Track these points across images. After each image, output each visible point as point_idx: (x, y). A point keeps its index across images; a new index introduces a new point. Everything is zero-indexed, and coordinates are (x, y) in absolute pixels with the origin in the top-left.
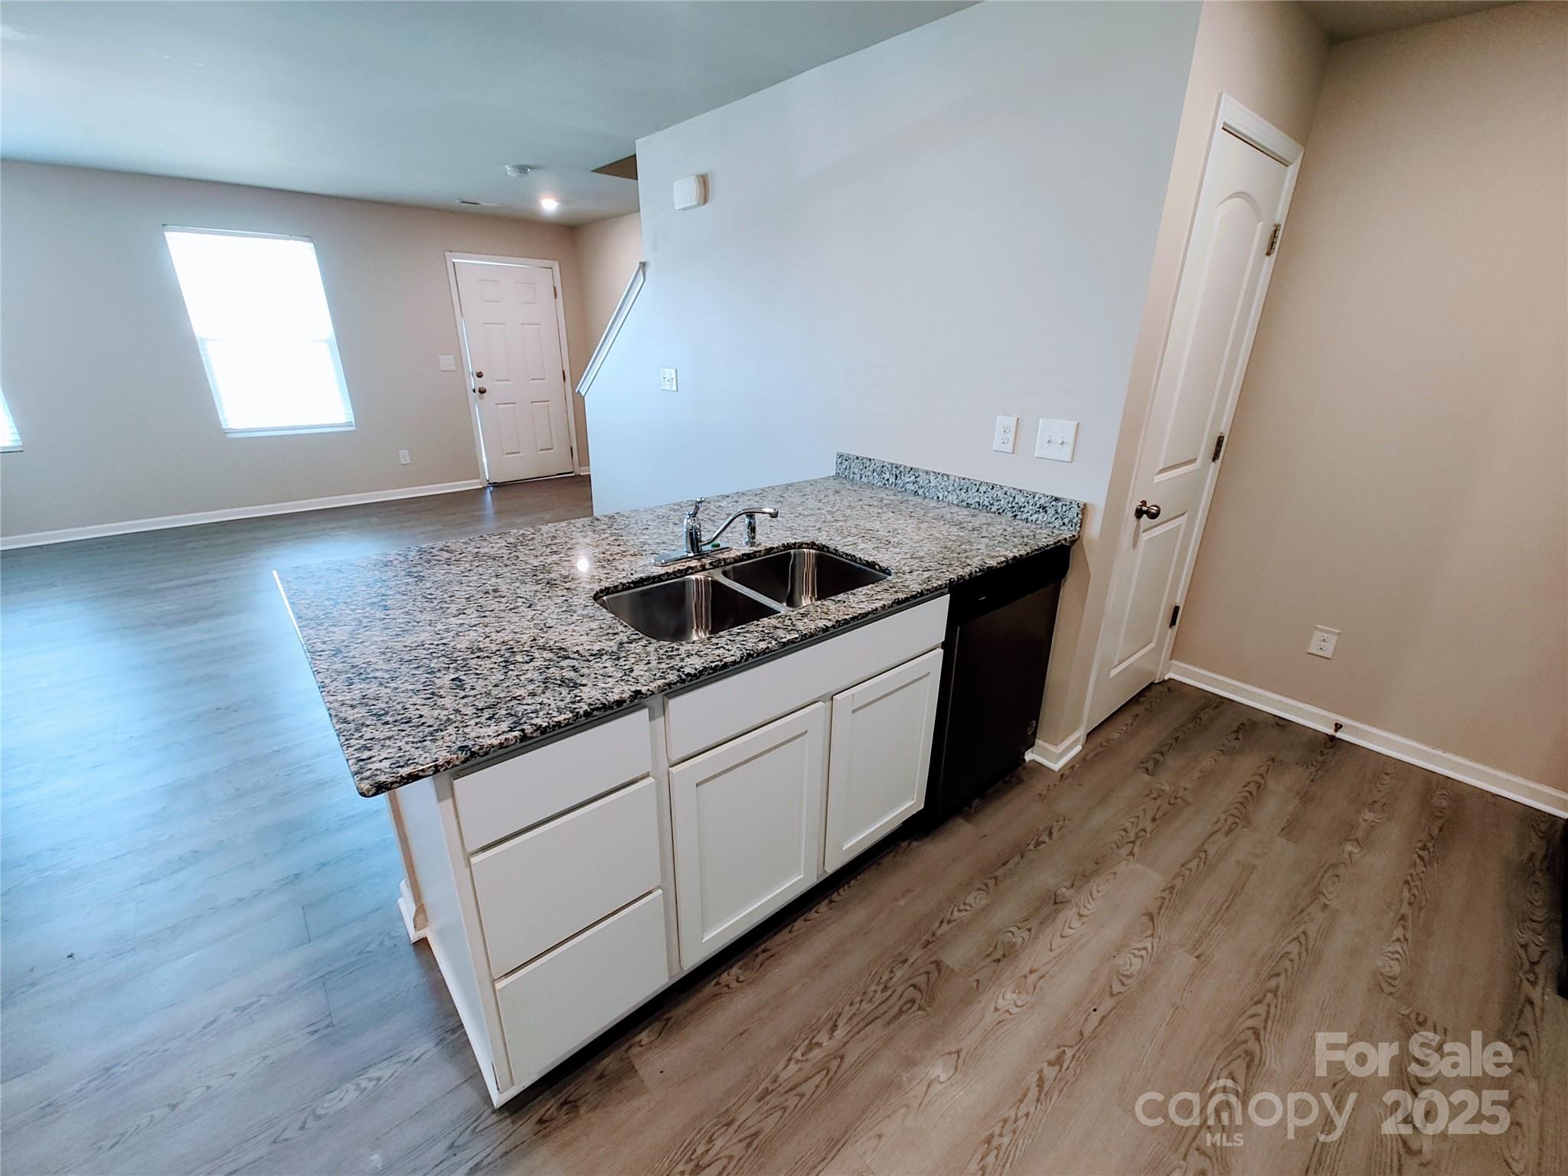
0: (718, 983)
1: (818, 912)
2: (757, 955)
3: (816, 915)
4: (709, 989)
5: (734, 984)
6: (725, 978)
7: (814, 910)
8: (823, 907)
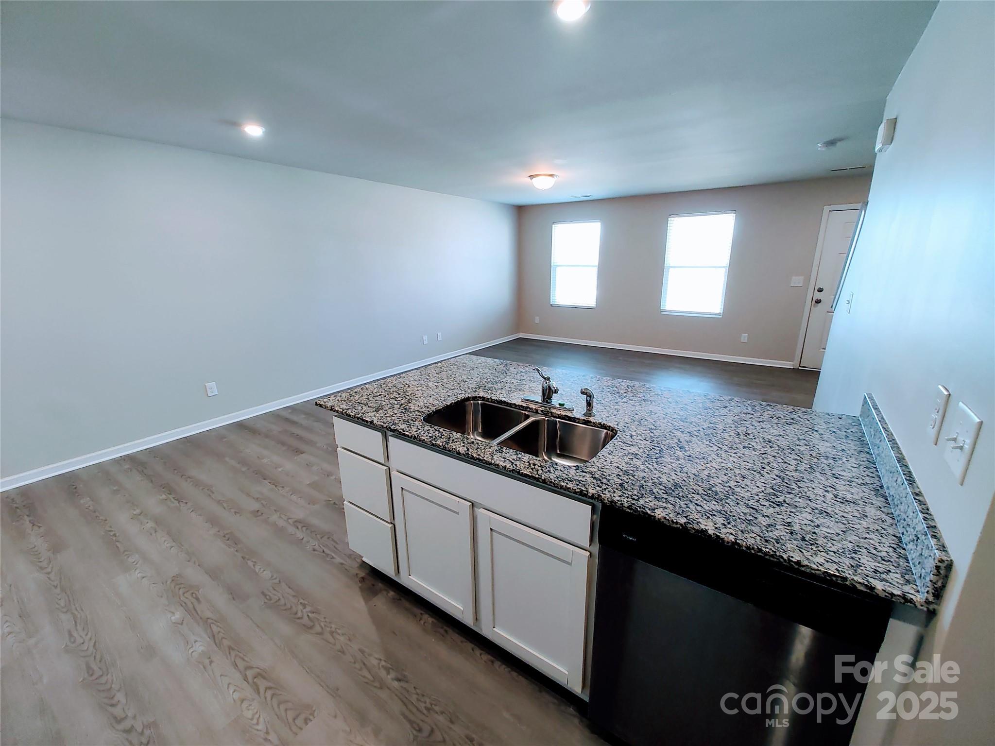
0: (421, 614)
1: (481, 655)
2: (442, 628)
3: (479, 655)
4: (418, 611)
5: (422, 622)
6: (426, 616)
7: (482, 652)
8: (486, 657)
